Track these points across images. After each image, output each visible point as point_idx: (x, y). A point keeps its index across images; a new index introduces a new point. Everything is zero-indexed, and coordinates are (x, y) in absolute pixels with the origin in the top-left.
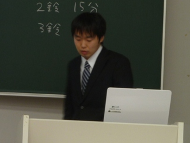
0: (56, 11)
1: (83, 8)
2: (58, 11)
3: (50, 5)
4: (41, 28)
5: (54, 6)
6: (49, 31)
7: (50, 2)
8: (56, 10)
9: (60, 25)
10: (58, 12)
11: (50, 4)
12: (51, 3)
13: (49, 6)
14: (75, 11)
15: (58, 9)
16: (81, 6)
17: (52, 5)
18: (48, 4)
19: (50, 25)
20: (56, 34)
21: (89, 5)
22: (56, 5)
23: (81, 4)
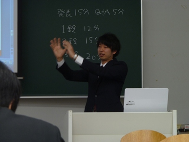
1: (91, 41)
5: (73, 40)
7: (71, 38)
8: (75, 42)
9: (78, 52)
10: (76, 44)
11: (71, 39)
14: (87, 43)
16: (91, 39)
17: (72, 40)
21: (95, 39)
22: (75, 40)
23: (91, 38)
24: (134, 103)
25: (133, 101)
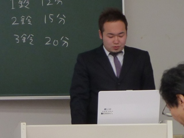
0: (29, 23)
1: (52, 19)
2: (31, 23)
4: (17, 39)
6: (24, 41)
9: (33, 35)
12: (24, 17)
13: (23, 20)
14: (45, 23)
18: (22, 17)
19: (24, 36)
20: (30, 43)
21: (58, 17)
22: (29, 18)
23: (51, 15)
24: (113, 111)
25: (110, 109)
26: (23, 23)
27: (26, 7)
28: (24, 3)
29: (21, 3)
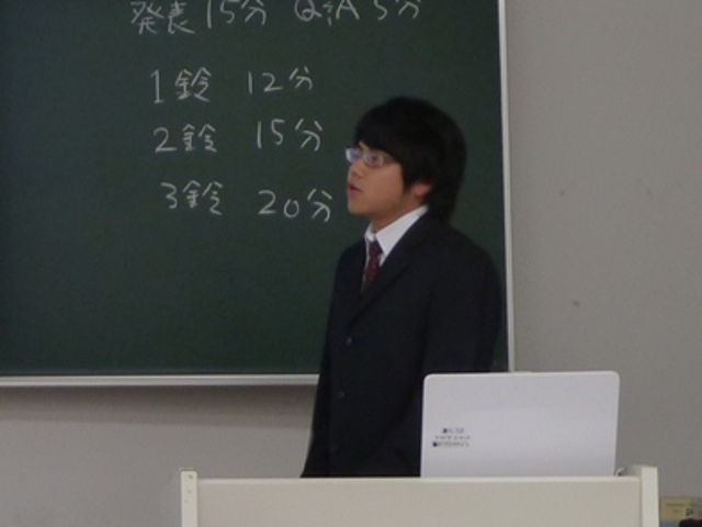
0: (208, 148)
1: (281, 135)
2: (213, 147)
3: (191, 133)
4: (169, 196)
5: (201, 134)
6: (193, 204)
7: (189, 126)
8: (208, 144)
10: (214, 150)
11: (189, 130)
12: (192, 128)
13: (188, 137)
14: (259, 145)
15: (212, 143)
16: (277, 129)
17: (196, 133)
18: (185, 129)
19: (193, 187)
20: (212, 210)
21: (298, 127)
22: (207, 131)
23: (277, 124)
26: (189, 147)
27: (198, 96)
28: (192, 84)
29: (184, 85)
